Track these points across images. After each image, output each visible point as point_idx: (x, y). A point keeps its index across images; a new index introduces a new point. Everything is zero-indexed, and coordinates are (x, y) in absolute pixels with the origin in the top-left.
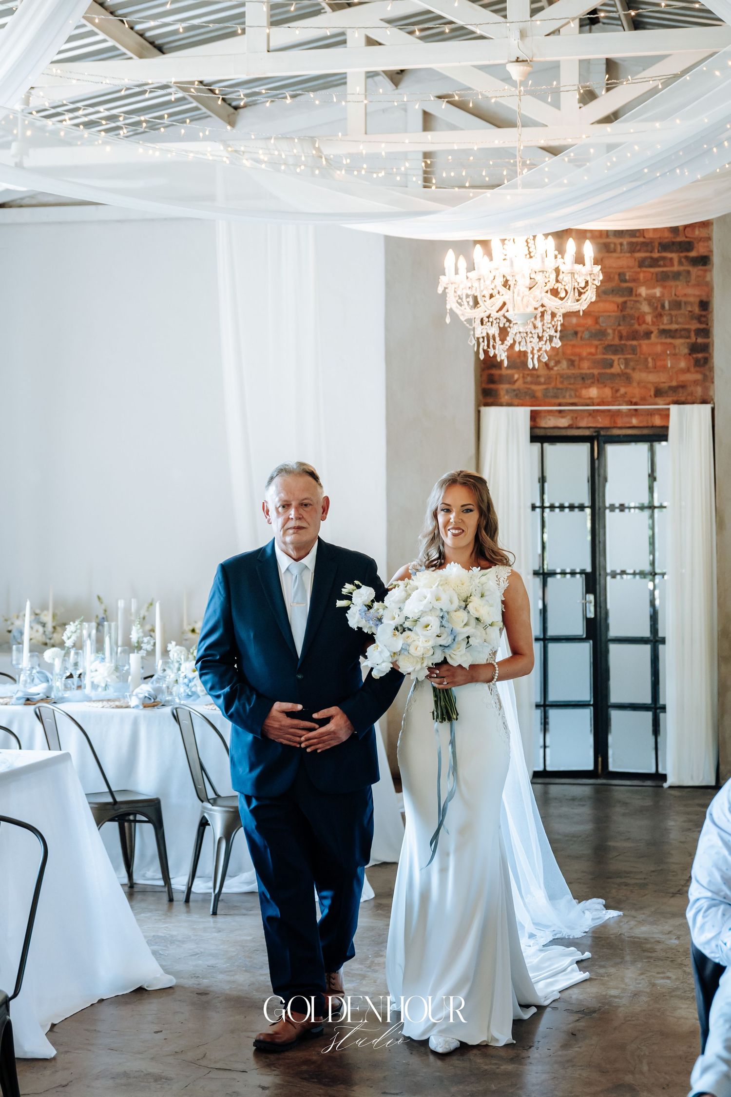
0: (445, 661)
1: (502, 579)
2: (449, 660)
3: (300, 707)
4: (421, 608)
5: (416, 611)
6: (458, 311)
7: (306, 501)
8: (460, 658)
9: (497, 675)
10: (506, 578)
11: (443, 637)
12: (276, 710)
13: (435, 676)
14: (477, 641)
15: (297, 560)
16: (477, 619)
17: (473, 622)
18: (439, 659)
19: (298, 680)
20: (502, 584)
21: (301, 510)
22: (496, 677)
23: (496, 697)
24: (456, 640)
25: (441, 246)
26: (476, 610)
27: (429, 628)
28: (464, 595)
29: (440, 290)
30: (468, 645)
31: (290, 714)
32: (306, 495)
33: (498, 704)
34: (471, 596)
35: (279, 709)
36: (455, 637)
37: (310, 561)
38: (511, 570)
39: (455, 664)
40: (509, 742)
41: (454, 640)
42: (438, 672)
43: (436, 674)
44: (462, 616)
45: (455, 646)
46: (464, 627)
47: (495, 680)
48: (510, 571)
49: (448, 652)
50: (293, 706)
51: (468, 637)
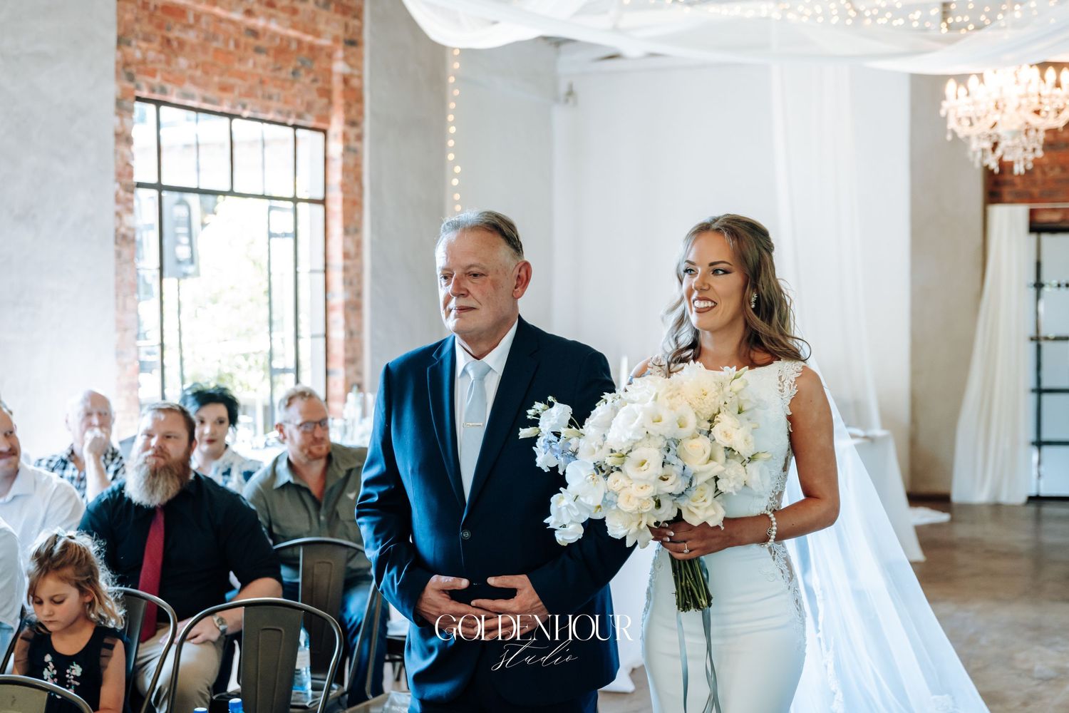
0: (679, 518)
1: (788, 382)
2: (685, 516)
3: (464, 583)
4: (630, 435)
5: (624, 440)
6: (958, 129)
7: (474, 270)
8: (703, 512)
9: (774, 533)
10: (794, 380)
11: (671, 480)
12: (433, 589)
13: (668, 540)
14: (732, 485)
15: (477, 358)
16: (729, 449)
17: (721, 455)
18: (667, 513)
19: (464, 541)
20: (786, 390)
21: (468, 282)
22: (773, 537)
23: (782, 563)
24: (693, 485)
25: (944, 79)
26: (726, 435)
27: (645, 466)
28: (708, 412)
29: (943, 113)
30: (718, 493)
31: (455, 595)
32: (472, 261)
33: (787, 571)
34: (719, 412)
35: (437, 587)
36: (691, 479)
37: (497, 359)
38: (804, 367)
39: (695, 522)
40: (804, 630)
41: (690, 484)
42: (672, 534)
43: (670, 537)
44: (703, 443)
45: (695, 494)
46: (707, 463)
47: (771, 540)
48: (800, 369)
49: (684, 504)
50: (454, 581)
51: (716, 479)
